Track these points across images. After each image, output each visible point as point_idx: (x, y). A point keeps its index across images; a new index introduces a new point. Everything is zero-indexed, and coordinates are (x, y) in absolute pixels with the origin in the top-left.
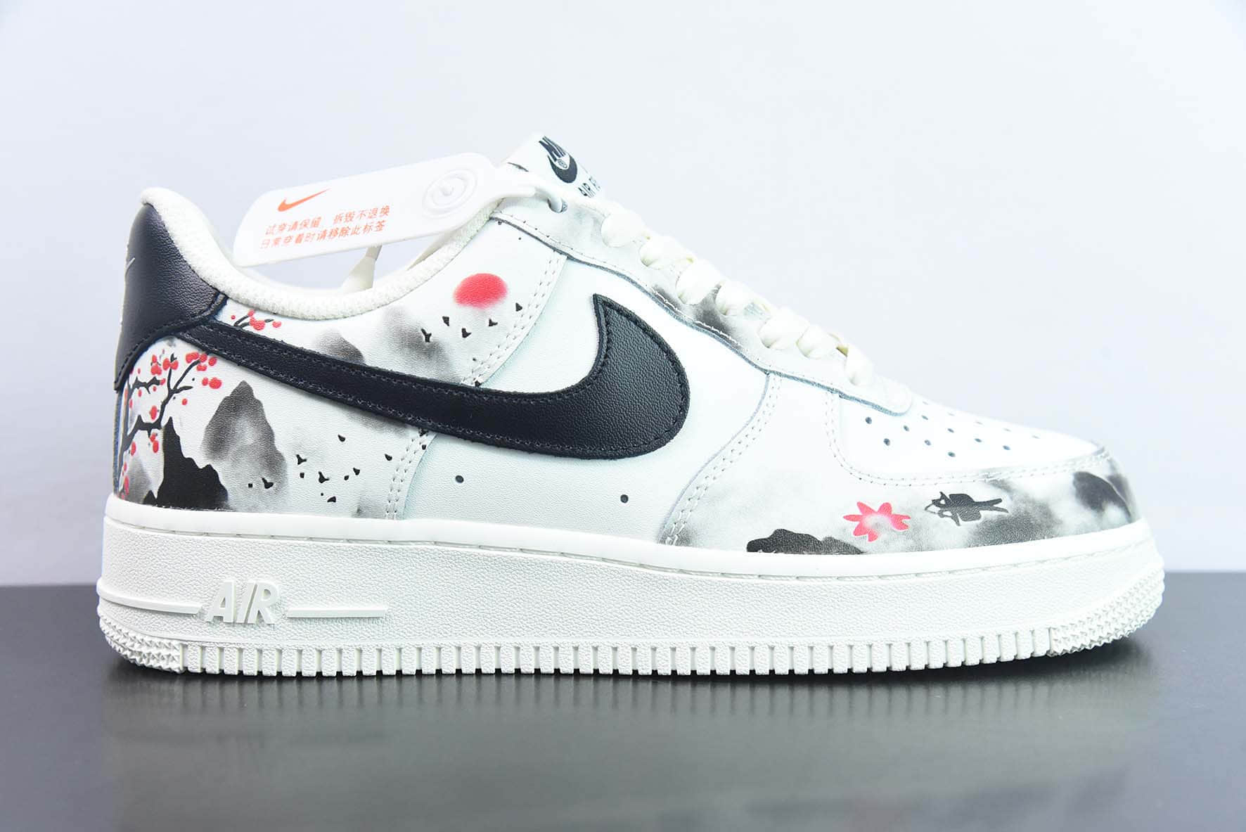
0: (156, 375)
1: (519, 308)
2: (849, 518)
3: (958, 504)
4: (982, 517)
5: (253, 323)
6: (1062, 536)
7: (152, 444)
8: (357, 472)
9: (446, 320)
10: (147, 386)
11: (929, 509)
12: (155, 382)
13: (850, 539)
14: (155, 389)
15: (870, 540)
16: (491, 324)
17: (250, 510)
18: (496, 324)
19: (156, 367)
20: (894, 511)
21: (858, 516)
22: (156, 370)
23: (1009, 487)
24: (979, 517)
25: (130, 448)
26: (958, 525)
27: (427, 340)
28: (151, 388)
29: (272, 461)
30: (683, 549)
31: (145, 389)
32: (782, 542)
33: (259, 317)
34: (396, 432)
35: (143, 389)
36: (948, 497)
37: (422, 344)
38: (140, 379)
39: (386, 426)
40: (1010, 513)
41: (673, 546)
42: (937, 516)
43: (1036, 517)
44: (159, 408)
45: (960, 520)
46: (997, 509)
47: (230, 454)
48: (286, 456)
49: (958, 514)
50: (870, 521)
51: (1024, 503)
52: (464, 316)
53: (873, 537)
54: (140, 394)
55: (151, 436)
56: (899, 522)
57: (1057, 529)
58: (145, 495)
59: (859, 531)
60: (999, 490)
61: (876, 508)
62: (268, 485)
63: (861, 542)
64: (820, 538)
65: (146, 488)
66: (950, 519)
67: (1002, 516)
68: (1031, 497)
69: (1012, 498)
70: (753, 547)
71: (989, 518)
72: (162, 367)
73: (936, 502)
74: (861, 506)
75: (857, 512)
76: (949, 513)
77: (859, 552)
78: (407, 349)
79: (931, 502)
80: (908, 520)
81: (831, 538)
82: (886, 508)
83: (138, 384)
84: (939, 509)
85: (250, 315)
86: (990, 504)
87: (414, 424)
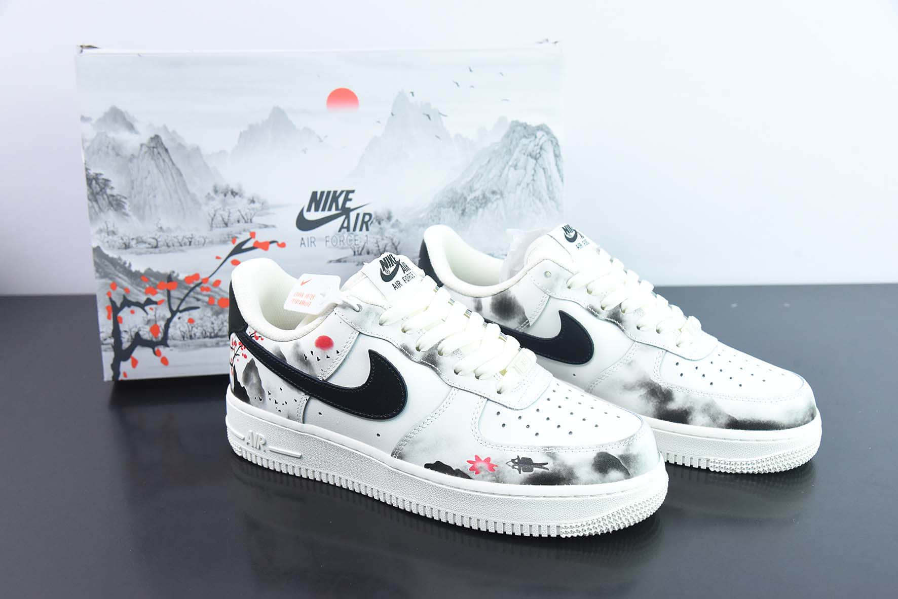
1: (338, 352)
2: (470, 462)
3: (524, 463)
4: (534, 472)
5: (255, 336)
6: (576, 484)
8: (286, 403)
9: (312, 352)
11: (508, 464)
13: (467, 471)
15: (476, 474)
16: (328, 357)
17: (257, 406)
18: (329, 357)
20: (492, 462)
21: (474, 462)
23: (555, 457)
24: (532, 471)
26: (520, 473)
27: (306, 359)
29: (261, 391)
30: (399, 460)
32: (438, 467)
33: (257, 335)
34: (298, 391)
36: (520, 458)
37: (303, 359)
39: (294, 388)
40: (550, 471)
41: (396, 459)
42: (511, 468)
43: (564, 474)
45: (522, 471)
46: (544, 468)
47: (250, 385)
48: (265, 391)
49: (521, 468)
50: (478, 465)
51: (560, 466)
52: (318, 352)
53: (477, 473)
56: (491, 468)
57: (574, 481)
59: (472, 469)
60: (549, 458)
61: (483, 459)
62: (261, 400)
63: (472, 474)
64: (454, 469)
66: (517, 470)
67: (546, 472)
68: (565, 463)
69: (554, 463)
70: (427, 466)
71: (537, 472)
72: (234, 344)
73: (513, 461)
74: (477, 457)
75: (474, 459)
76: (517, 467)
77: (469, 478)
78: (299, 361)
79: (511, 460)
80: (496, 467)
81: (459, 470)
82: (488, 460)
84: (513, 464)
85: (254, 333)
86: (540, 465)
87: (304, 392)
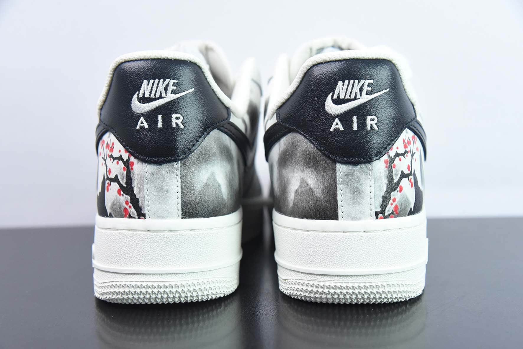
0: (406, 149)
7: (410, 184)
10: (403, 155)
12: (406, 152)
14: (407, 156)
19: (405, 144)
22: (405, 147)
25: (398, 189)
28: (405, 156)
31: (403, 157)
35: (401, 157)
38: (398, 152)
44: (410, 165)
54: (400, 160)
55: (409, 180)
58: (409, 211)
65: (409, 207)
72: (407, 144)
83: (397, 155)
